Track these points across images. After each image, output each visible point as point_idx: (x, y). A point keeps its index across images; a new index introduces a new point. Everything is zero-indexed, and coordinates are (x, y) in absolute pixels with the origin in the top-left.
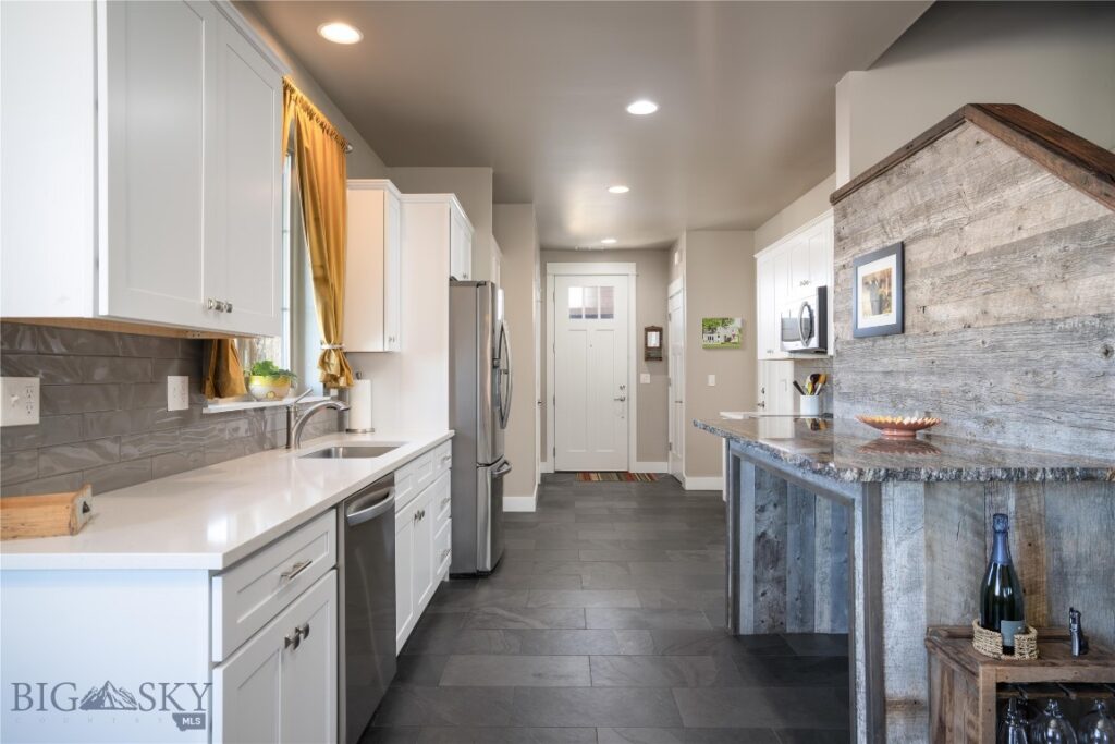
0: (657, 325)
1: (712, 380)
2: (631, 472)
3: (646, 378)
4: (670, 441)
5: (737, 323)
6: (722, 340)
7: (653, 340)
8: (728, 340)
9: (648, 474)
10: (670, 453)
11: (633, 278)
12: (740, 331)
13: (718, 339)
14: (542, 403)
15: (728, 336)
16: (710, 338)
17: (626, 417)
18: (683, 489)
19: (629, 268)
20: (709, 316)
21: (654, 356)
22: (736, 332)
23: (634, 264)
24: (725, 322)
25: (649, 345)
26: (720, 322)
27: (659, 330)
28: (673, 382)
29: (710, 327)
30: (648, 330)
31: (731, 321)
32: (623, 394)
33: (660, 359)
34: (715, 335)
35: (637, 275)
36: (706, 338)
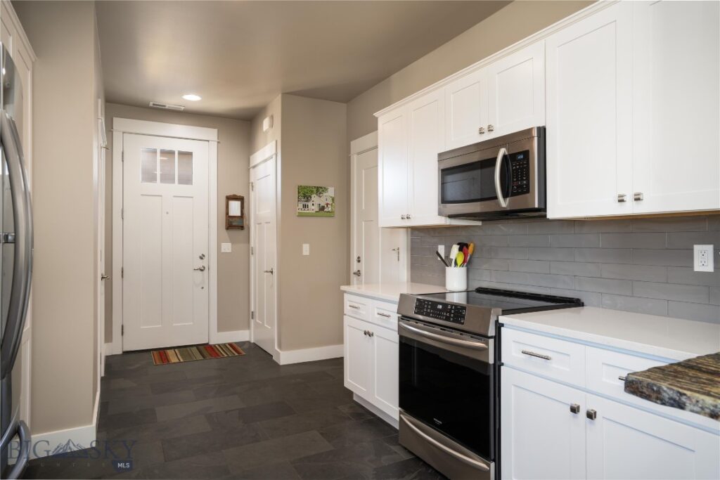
0: (239, 194)
1: (306, 249)
2: (211, 343)
3: (227, 247)
4: (252, 309)
5: (331, 192)
6: (316, 208)
7: (235, 208)
8: (322, 209)
9: (231, 345)
10: (252, 322)
11: (214, 146)
12: (333, 200)
13: (313, 208)
14: (108, 279)
15: (322, 204)
16: (305, 206)
17: (206, 287)
18: (276, 364)
19: (211, 134)
20: (304, 184)
21: (235, 225)
22: (330, 201)
23: (216, 131)
24: (319, 190)
25: (231, 214)
26: (315, 190)
27: (241, 199)
28: (257, 251)
29: (305, 194)
30: (229, 198)
31: (325, 189)
32: (204, 263)
33: (242, 228)
34: (310, 204)
35: (218, 142)
36: (301, 206)
